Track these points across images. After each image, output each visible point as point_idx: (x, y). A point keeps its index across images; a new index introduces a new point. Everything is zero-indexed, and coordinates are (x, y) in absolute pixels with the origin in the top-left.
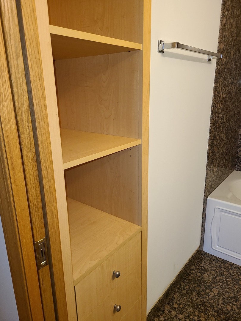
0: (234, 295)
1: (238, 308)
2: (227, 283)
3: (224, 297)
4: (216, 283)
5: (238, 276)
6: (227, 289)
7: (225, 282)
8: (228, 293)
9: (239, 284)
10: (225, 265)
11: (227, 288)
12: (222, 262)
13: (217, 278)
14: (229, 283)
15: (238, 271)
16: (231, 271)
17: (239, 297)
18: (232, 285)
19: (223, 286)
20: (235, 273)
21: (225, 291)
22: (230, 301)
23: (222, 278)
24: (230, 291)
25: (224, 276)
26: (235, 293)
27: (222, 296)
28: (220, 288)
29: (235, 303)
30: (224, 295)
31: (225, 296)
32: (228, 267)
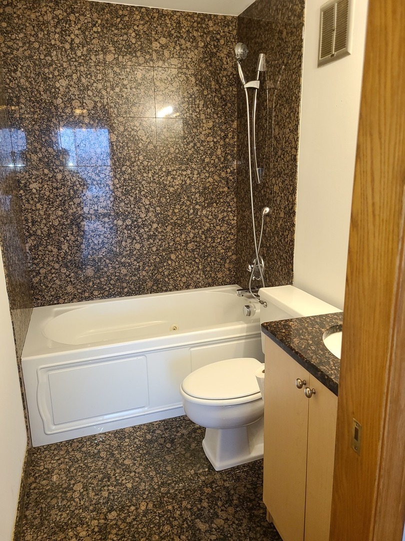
0: (103, 474)
1: (115, 486)
2: (87, 466)
3: (93, 486)
4: (74, 476)
5: (95, 448)
6: (92, 474)
7: (84, 466)
8: (95, 477)
9: (102, 458)
10: (73, 446)
11: (91, 473)
12: (67, 444)
13: (72, 470)
14: (89, 465)
15: (91, 443)
16: (84, 449)
17: (109, 472)
18: (94, 464)
19: (85, 473)
20: (90, 448)
21: (90, 478)
22: (102, 485)
23: (78, 465)
24: (96, 474)
25: (79, 460)
26: (102, 471)
27: (90, 486)
28: (82, 480)
29: (109, 483)
30: (92, 484)
31: (94, 484)
32: (77, 446)
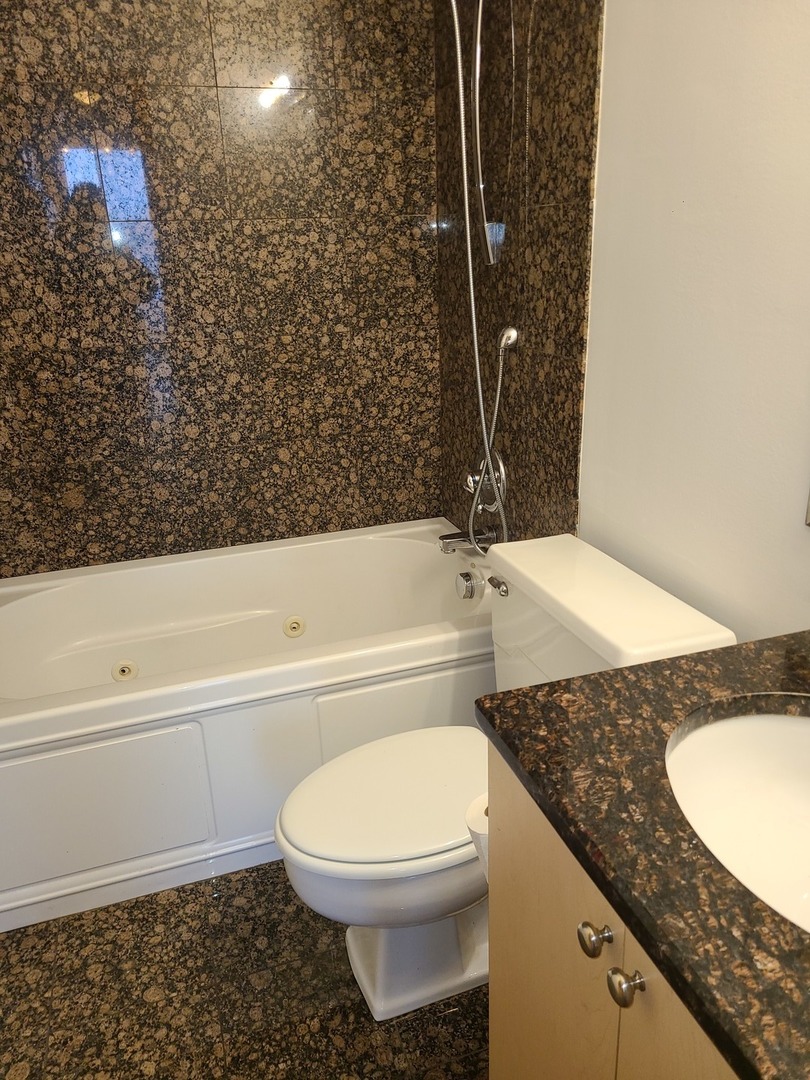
0: (86, 1032)
1: (112, 1070)
2: (49, 1008)
3: (56, 1070)
4: (11, 1040)
5: (77, 954)
6: (59, 1033)
7: (42, 1009)
8: (65, 1043)
9: (89, 983)
10: (22, 946)
11: (56, 1029)
12: (8, 943)
13: (9, 1021)
14: (56, 1004)
15: (69, 937)
16: (49, 956)
17: (102, 1028)
18: (67, 1003)
19: (41, 1032)
20: (63, 954)
21: (53, 1045)
22: (80, 1069)
23: (25, 1007)
24: (69, 1033)
25: (31, 991)
26: (85, 1025)
27: (49, 1072)
28: (31, 1051)
29: (98, 1062)
30: (55, 1064)
31: (59, 1065)
32: (33, 948)
